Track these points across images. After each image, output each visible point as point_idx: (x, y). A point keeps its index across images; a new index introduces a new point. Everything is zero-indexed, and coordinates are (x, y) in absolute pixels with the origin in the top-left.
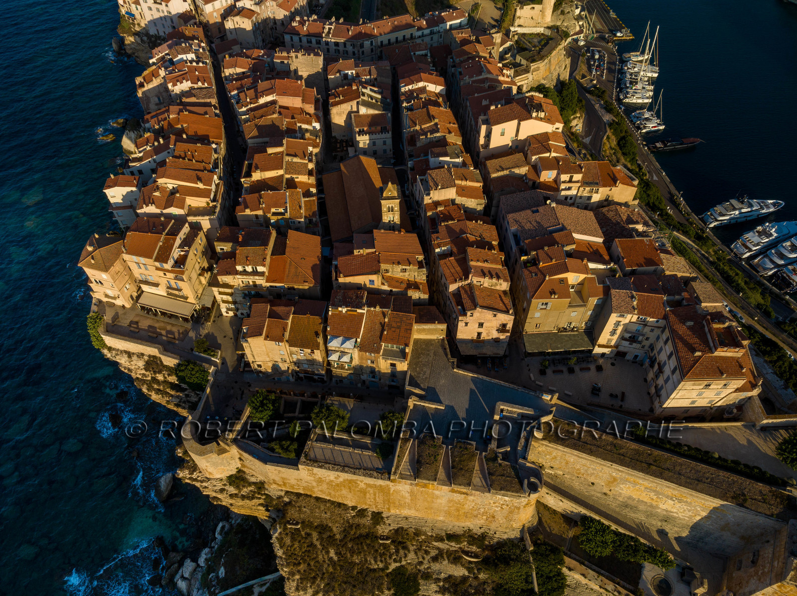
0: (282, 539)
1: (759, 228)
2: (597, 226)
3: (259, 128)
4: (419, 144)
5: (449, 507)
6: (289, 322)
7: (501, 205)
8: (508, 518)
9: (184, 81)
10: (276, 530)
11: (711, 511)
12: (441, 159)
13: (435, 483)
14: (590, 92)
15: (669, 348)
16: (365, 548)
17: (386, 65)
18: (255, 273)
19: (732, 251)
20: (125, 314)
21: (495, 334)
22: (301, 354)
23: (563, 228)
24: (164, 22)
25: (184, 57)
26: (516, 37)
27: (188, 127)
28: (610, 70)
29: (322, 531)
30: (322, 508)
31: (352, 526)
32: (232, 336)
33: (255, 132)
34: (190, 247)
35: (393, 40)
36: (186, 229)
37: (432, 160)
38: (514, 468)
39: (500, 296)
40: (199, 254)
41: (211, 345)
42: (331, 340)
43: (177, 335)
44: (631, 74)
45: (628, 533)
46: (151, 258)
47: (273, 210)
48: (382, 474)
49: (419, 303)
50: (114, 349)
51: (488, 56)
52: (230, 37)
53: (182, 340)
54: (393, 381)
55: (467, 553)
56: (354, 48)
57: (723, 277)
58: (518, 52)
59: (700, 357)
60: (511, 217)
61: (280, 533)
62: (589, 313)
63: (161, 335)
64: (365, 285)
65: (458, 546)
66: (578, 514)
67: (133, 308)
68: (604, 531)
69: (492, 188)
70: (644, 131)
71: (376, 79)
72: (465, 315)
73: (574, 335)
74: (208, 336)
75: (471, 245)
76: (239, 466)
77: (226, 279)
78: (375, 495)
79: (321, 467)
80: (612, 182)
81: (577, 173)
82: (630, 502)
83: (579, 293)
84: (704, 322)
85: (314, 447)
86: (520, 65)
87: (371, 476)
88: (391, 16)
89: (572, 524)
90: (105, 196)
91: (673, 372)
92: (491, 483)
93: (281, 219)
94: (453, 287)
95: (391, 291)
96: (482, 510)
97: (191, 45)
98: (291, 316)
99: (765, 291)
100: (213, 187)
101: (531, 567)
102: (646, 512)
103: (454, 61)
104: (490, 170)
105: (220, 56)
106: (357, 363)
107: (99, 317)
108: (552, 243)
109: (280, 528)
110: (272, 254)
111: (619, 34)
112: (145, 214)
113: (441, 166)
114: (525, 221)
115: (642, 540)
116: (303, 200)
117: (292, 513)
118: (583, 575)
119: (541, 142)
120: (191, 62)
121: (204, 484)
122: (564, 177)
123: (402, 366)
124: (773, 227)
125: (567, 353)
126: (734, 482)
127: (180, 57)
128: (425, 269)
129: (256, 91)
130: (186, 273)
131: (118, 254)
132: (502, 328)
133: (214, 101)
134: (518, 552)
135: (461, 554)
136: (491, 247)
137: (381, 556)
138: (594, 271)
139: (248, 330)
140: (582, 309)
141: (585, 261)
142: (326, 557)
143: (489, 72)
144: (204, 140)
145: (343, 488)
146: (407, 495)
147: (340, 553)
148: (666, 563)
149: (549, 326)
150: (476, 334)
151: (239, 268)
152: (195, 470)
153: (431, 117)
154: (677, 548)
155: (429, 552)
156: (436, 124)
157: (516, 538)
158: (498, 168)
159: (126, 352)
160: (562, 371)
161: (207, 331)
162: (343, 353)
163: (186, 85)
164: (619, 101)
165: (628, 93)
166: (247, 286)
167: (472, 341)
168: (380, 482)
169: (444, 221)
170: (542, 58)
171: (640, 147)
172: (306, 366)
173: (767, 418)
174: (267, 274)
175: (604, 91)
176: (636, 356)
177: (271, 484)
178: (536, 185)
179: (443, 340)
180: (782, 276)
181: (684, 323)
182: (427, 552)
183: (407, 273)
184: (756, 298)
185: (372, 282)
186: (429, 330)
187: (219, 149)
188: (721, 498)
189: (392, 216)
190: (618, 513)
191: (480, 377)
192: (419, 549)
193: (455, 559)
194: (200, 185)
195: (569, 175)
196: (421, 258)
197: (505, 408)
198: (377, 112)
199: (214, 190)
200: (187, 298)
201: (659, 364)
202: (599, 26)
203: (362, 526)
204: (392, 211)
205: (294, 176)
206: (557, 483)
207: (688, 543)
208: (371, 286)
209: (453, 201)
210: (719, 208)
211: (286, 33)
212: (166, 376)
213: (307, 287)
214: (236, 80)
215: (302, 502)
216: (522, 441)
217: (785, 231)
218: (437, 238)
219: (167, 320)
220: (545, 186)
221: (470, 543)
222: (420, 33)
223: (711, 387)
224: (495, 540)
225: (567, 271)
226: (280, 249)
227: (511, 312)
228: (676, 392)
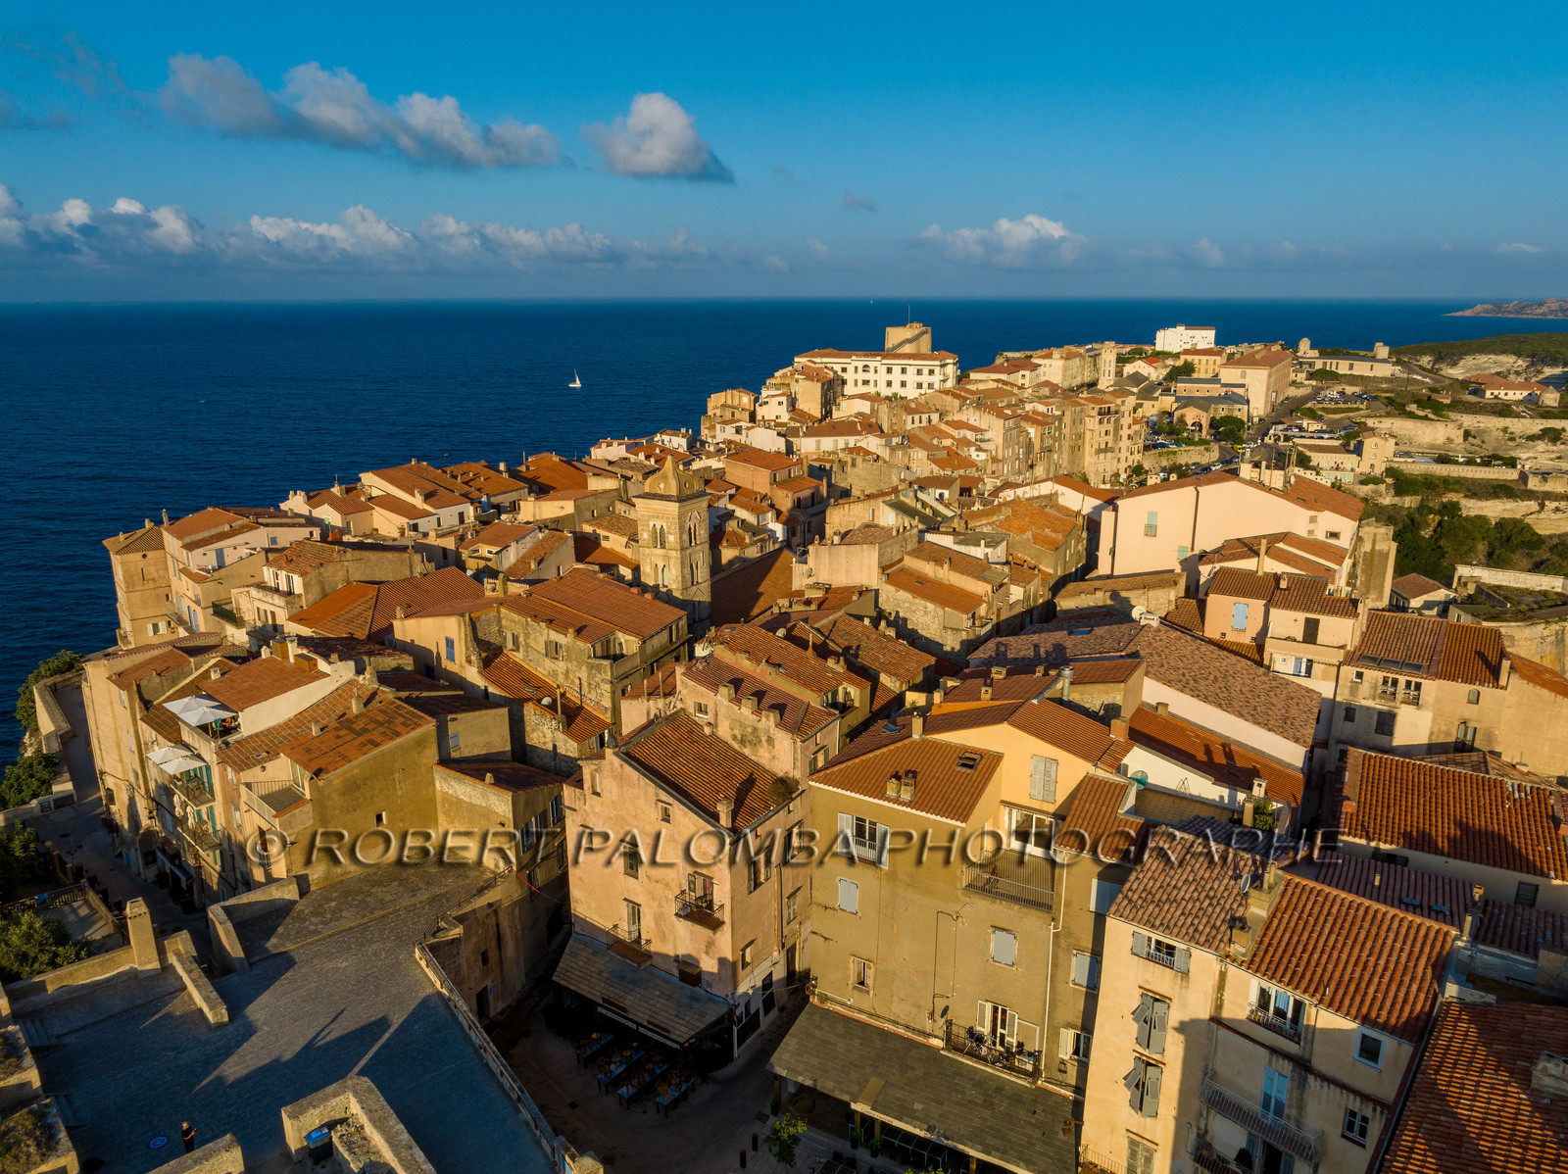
18: (289, 593)
21: (681, 935)
23: (1125, 658)
26: (1471, 588)
58: (1458, 604)
62: (1079, 969)
64: (439, 657)
80: (1485, 673)
81: (1336, 615)
93: (484, 569)
94: (631, 718)
106: (224, 820)
122: (1284, 623)
128: (606, 664)
132: (699, 901)
140: (1035, 925)
141: (1122, 729)
149: (906, 1001)
150: (624, 911)
151: (269, 574)
166: (265, 629)
167: (615, 942)
174: (305, 603)
183: (561, 666)
185: (449, 645)
186: (471, 807)
189: (660, 565)
195: (1301, 616)
197: (361, 1117)
204: (663, 546)
208: (450, 666)
225: (1002, 720)
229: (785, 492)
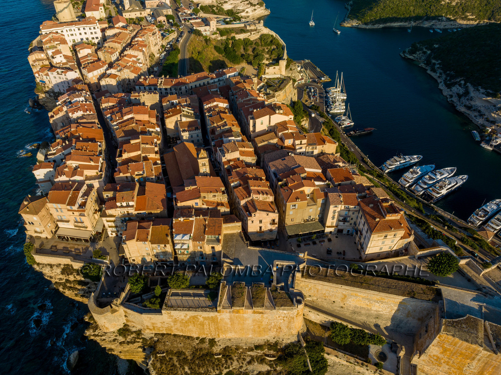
0: (155, 364)
1: (411, 170)
2: (317, 164)
3: (124, 132)
4: (217, 133)
5: (254, 325)
6: (150, 230)
7: (265, 159)
8: (289, 328)
9: (79, 111)
10: (150, 359)
11: (399, 305)
12: (230, 138)
13: (244, 308)
14: (311, 108)
15: (363, 220)
16: (207, 362)
17: (195, 97)
18: (128, 206)
19: (399, 184)
20: (48, 242)
21: (270, 227)
22: (159, 248)
23: (299, 166)
24: (63, 84)
25: (78, 99)
26: (266, 80)
27: (82, 135)
28: (320, 97)
29: (179, 355)
30: (178, 340)
31: (197, 350)
32: (115, 247)
33: (123, 134)
34: (88, 196)
35: (198, 85)
36: (85, 188)
37: (224, 139)
38: (287, 294)
39: (269, 204)
40: (93, 201)
41: (103, 253)
42: (176, 236)
43: (81, 250)
44: (332, 98)
45: (358, 328)
46: (65, 204)
47: (136, 173)
48: (212, 309)
49: (224, 215)
50: (41, 264)
51: (251, 89)
52: (103, 89)
53: (85, 253)
54: (214, 259)
55: (268, 356)
56: (176, 90)
57: (394, 194)
58: (268, 88)
59: (379, 221)
60: (271, 164)
61: (153, 360)
62: (319, 209)
63: (72, 251)
64: (193, 206)
65: (262, 352)
66: (329, 322)
67: (53, 238)
68: (344, 328)
69: (259, 152)
70: (343, 126)
71: (190, 104)
72: (251, 216)
73: (313, 223)
74: (100, 248)
75: (251, 179)
76: (125, 321)
77: (111, 212)
78: (209, 325)
79: (175, 310)
80: (323, 143)
81: (303, 139)
82: (356, 310)
83: (312, 199)
84: (379, 204)
85: (170, 299)
86: (269, 94)
87: (206, 311)
88: (196, 72)
89: (327, 329)
90: (33, 175)
91: (367, 232)
92: (275, 303)
93: (141, 177)
94: (243, 202)
95: (208, 208)
96: (273, 324)
97: (81, 94)
98: (151, 227)
99: (418, 201)
100: (100, 164)
101: (306, 357)
102: (366, 314)
103: (232, 93)
104: (257, 143)
105: (98, 100)
106: (192, 250)
107: (31, 245)
108: (294, 173)
109: (153, 357)
110: (138, 195)
111: (323, 79)
112: (60, 181)
113: (230, 141)
114: (279, 165)
115: (366, 331)
116: (153, 167)
117: (160, 347)
118: (336, 356)
119: (283, 125)
120: (82, 102)
121: (103, 338)
122: (297, 142)
123: (218, 248)
124: (418, 168)
125: (311, 234)
126: (407, 286)
127: (75, 99)
128: (226, 195)
129: (122, 113)
130: (86, 211)
131: (44, 205)
132: (273, 222)
133: (97, 121)
134: (297, 349)
135: (264, 357)
136: (261, 180)
137: (217, 366)
138: (318, 186)
139: (126, 237)
140: (315, 207)
141: (313, 180)
142: (183, 372)
143: (252, 96)
144: (93, 140)
145: (190, 324)
146: (228, 321)
147: (192, 368)
148: (380, 342)
149: (298, 220)
150: (259, 228)
151: (118, 204)
152: (96, 329)
153: (222, 119)
154: (387, 333)
155: (246, 359)
156: (225, 122)
157: (296, 342)
158: (262, 141)
159: (49, 265)
160: (309, 244)
161: (100, 246)
162: (183, 244)
163: (80, 114)
164: (328, 112)
165: (331, 107)
166: (124, 216)
167: (257, 232)
168: (212, 314)
169: (234, 169)
170: (281, 89)
171: (342, 135)
172: (162, 257)
173: (419, 251)
174: (135, 206)
175: (318, 107)
176: (348, 231)
177: (145, 330)
178: (282, 147)
179: (240, 232)
180: (428, 194)
181: (368, 206)
182: (244, 359)
183: (216, 198)
184: (414, 204)
185: (197, 204)
186: (232, 227)
187: (102, 145)
188: (403, 295)
189: (205, 169)
190: (351, 318)
191: (263, 249)
192: (239, 358)
193: (261, 360)
194: (92, 163)
195: (300, 141)
196: (223, 189)
197: (279, 263)
198: (192, 120)
199: (100, 166)
200: (87, 228)
201: (360, 231)
202: (312, 75)
203: (203, 349)
204: (205, 166)
205: (147, 155)
206: (314, 305)
207: (392, 330)
208: (197, 207)
209: (238, 159)
210: (388, 162)
211: (137, 85)
212: (76, 276)
213: (159, 212)
214: (109, 109)
215: (165, 339)
216: (290, 279)
217: (425, 170)
218: (231, 178)
219: (75, 242)
220: (288, 147)
221: (269, 350)
222: (212, 81)
223: (388, 237)
224: (284, 345)
225: (303, 186)
226: (142, 192)
227: (276, 211)
228: (370, 242)
229: (152, 118)
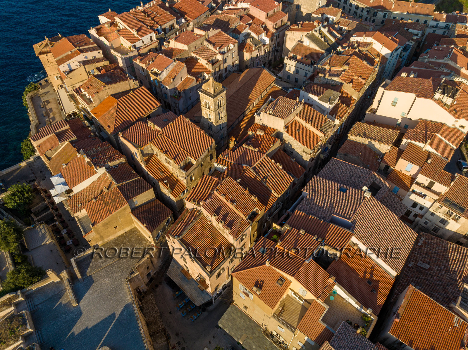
4: (314, 80)
12: (310, 96)
23: (350, 226)
34: (84, 65)
37: (302, 93)
47: (156, 70)
62: (300, 344)
64: (134, 154)
71: (349, 31)
75: (239, 177)
81: (441, 182)
93: (156, 79)
98: (67, 142)
104: (352, 131)
114: (323, 192)
119: (429, 129)
122: (423, 179)
130: (68, 80)
132: (203, 280)
138: (334, 300)
140: (290, 332)
141: (333, 279)
149: (257, 318)
150: (185, 266)
153: (346, 64)
156: (343, 71)
167: (183, 269)
169: (250, 145)
183: (171, 167)
189: (209, 114)
194: (135, 34)
195: (429, 180)
198: (317, 48)
205: (198, 57)
208: (137, 158)
209: (279, 134)
220: (396, 177)
222: (434, 23)
229: (271, 22)
